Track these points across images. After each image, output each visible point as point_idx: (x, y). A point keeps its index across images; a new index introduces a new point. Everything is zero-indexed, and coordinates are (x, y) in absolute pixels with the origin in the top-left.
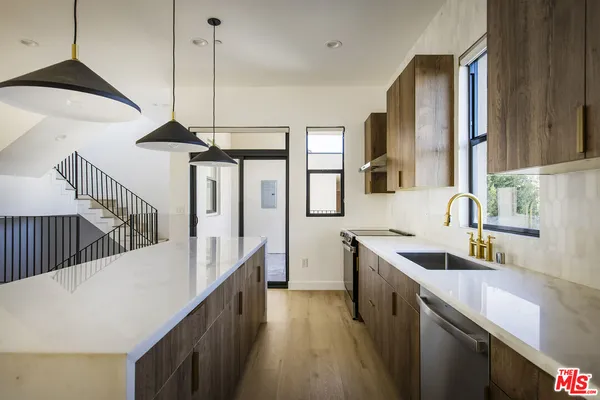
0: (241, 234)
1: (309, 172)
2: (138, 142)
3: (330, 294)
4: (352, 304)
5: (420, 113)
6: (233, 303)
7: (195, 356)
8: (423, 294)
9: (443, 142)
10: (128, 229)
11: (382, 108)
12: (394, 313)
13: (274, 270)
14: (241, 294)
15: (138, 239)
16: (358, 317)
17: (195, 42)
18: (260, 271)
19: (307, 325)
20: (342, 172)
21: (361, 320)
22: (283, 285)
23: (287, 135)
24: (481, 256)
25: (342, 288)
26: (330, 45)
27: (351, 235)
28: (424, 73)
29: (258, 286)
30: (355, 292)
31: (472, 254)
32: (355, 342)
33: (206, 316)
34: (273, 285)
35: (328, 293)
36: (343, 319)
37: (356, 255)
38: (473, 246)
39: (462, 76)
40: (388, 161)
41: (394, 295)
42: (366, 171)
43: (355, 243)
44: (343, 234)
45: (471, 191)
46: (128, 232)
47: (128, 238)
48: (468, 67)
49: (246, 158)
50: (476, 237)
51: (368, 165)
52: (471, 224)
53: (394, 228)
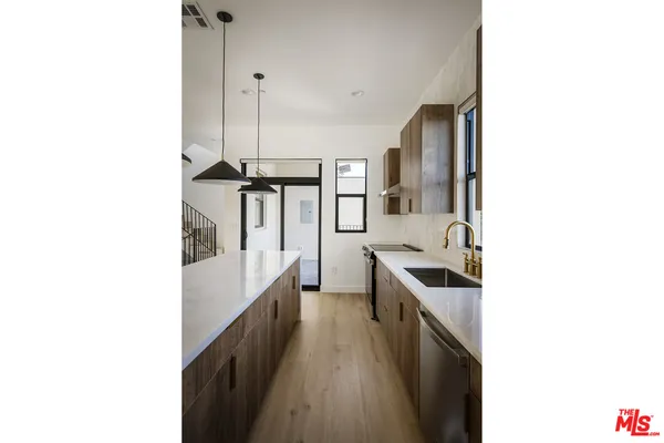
0: (282, 249)
1: (338, 196)
2: (194, 179)
3: (355, 296)
4: (371, 307)
5: (426, 152)
6: (269, 310)
7: (233, 360)
8: (422, 309)
9: (445, 176)
10: (192, 239)
11: (397, 144)
12: (401, 319)
13: (308, 275)
14: (276, 302)
15: (200, 248)
16: (375, 317)
17: (244, 92)
18: (295, 280)
19: (334, 324)
20: (364, 196)
21: (378, 320)
22: (316, 288)
23: (320, 165)
24: (474, 274)
25: (364, 291)
26: (354, 94)
27: (371, 250)
28: (429, 119)
29: (293, 293)
30: (373, 296)
31: (467, 271)
32: (372, 339)
33: (244, 327)
34: (307, 288)
35: (353, 295)
36: (363, 318)
37: (374, 267)
38: (467, 264)
39: (460, 121)
40: (401, 189)
41: (401, 305)
42: (385, 196)
43: (373, 257)
44: (365, 248)
45: (467, 220)
46: (192, 243)
47: (192, 247)
48: (466, 115)
49: (286, 184)
50: (470, 257)
51: (385, 192)
52: (467, 245)
53: (407, 243)
